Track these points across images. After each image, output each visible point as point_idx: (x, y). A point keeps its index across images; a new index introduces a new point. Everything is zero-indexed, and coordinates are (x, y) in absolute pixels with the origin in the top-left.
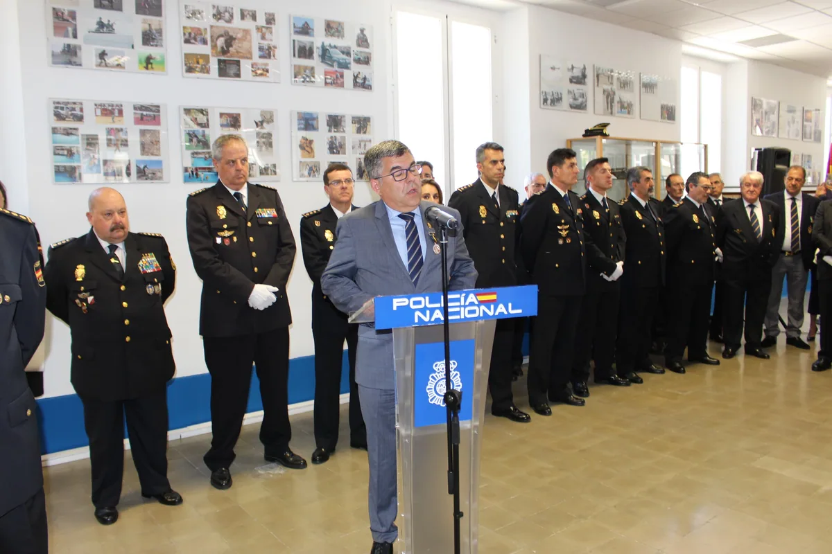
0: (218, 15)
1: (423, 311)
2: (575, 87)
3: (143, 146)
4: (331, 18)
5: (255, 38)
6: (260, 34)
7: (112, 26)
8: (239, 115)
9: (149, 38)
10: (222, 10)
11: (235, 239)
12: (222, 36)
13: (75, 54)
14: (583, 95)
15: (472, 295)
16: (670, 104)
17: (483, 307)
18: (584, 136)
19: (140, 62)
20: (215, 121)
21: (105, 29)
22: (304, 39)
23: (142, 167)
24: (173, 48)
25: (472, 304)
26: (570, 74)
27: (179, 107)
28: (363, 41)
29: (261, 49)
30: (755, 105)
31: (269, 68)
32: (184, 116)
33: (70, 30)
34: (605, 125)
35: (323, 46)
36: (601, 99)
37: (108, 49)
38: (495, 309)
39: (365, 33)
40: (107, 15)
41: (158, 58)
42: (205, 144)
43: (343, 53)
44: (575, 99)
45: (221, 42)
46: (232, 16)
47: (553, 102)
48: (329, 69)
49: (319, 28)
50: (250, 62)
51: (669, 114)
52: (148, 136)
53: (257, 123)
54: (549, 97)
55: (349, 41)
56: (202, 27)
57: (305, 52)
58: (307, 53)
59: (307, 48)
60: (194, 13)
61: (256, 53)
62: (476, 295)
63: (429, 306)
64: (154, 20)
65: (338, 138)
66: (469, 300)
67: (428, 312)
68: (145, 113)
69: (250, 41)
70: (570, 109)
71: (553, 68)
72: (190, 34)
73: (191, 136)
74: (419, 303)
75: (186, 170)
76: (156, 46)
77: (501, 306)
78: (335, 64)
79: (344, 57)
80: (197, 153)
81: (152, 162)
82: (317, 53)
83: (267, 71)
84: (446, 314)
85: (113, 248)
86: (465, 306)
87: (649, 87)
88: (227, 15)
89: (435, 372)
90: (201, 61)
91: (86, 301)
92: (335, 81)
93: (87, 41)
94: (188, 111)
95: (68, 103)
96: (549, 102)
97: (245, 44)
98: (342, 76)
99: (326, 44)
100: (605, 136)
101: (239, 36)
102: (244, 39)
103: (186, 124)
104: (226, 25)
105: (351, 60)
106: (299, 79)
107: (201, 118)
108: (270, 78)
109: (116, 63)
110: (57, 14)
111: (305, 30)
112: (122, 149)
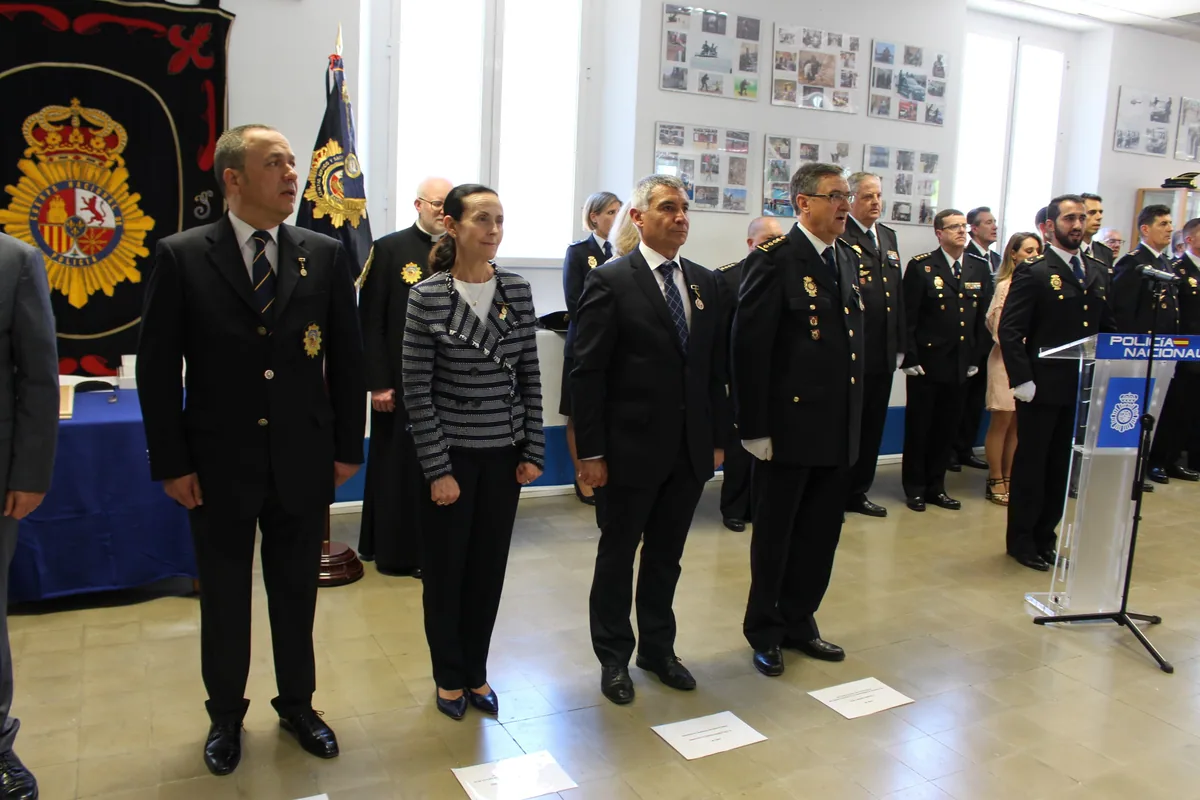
0: (807, 41)
1: (1131, 348)
2: (1156, 125)
3: (731, 175)
4: (911, 43)
5: (839, 63)
6: (844, 60)
7: (715, 50)
8: (817, 146)
9: (747, 62)
10: (811, 34)
11: (870, 279)
12: (808, 62)
13: (682, 78)
14: (1164, 136)
15: (1170, 340)
17: (1176, 350)
18: (1163, 186)
19: (736, 88)
20: (796, 151)
21: (709, 53)
22: (883, 66)
23: (728, 195)
24: (764, 74)
25: (1169, 346)
26: (1152, 110)
27: (765, 136)
28: (939, 70)
29: (843, 76)
31: (850, 97)
32: (769, 145)
34: (1193, 175)
35: (901, 75)
36: (1184, 140)
38: (1186, 353)
39: (942, 60)
40: (712, 39)
41: (752, 84)
42: (784, 175)
43: (919, 82)
44: (1154, 140)
45: (807, 68)
46: (820, 42)
47: (1129, 143)
48: (905, 100)
49: (899, 55)
50: (833, 90)
52: (736, 164)
53: (833, 156)
54: (1125, 138)
55: (925, 70)
56: (792, 52)
57: (883, 81)
58: (885, 82)
59: (886, 76)
60: (786, 38)
61: (838, 81)
62: (1173, 339)
63: (1137, 344)
64: (751, 43)
65: (906, 176)
66: (1167, 343)
67: (1135, 349)
68: (736, 140)
69: (834, 68)
70: (1147, 152)
72: (781, 59)
73: (775, 166)
74: (1128, 341)
75: (765, 201)
76: (751, 71)
77: (1191, 350)
78: (910, 95)
79: (920, 87)
80: (777, 185)
81: (736, 191)
82: (894, 82)
83: (847, 100)
84: (1152, 353)
86: (1163, 348)
88: (815, 41)
89: (1120, 402)
90: (789, 88)
92: (908, 114)
93: (693, 64)
94: (773, 140)
95: (671, 127)
96: (1124, 143)
97: (829, 72)
98: (915, 109)
99: (904, 72)
100: (1192, 188)
101: (825, 62)
102: (828, 66)
103: (770, 154)
104: (814, 50)
105: (926, 90)
106: (876, 111)
107: (784, 148)
108: (849, 108)
109: (715, 88)
110: (672, 38)
111: (886, 57)
112: (713, 176)
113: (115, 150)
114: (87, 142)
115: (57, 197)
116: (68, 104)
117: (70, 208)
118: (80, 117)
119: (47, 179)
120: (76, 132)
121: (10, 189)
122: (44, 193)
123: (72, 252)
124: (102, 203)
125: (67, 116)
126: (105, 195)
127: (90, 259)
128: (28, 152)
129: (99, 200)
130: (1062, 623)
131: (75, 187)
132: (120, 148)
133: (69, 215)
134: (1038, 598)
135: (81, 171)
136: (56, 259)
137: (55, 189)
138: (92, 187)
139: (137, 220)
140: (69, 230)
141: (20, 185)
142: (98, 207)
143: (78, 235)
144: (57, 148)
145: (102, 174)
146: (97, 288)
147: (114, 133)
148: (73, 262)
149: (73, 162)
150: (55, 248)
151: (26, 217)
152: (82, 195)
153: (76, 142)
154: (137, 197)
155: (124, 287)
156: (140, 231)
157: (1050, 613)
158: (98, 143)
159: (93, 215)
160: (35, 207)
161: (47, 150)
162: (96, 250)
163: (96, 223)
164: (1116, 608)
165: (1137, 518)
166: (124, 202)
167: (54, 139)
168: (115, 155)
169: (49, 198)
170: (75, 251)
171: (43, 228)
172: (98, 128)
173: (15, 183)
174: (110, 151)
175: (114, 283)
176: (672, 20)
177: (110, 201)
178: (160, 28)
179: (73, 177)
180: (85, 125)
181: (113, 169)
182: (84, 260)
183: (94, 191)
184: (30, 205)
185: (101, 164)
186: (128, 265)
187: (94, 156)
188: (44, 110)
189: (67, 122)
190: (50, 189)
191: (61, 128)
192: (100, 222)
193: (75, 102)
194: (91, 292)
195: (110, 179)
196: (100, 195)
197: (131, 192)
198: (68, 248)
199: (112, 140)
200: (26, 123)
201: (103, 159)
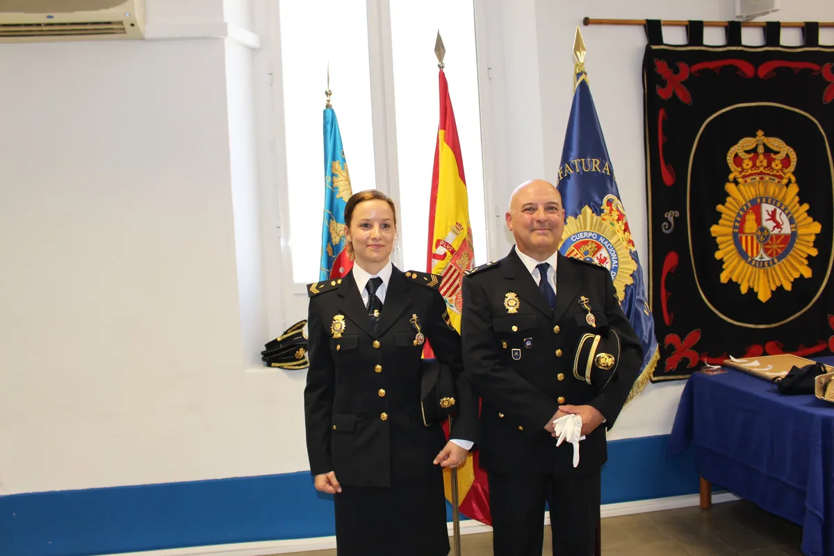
113: (789, 169)
114: (769, 165)
115: (751, 211)
116: (754, 136)
117: (759, 220)
118: (764, 145)
119: (744, 198)
120: (761, 157)
121: (720, 207)
122: (742, 209)
123: (759, 256)
124: (781, 214)
125: (754, 146)
126: (783, 208)
127: (773, 260)
128: (731, 177)
129: (779, 211)
131: (761, 202)
132: (792, 168)
133: (758, 226)
135: (766, 188)
136: (750, 263)
137: (749, 205)
138: (773, 201)
139: (807, 226)
140: (758, 238)
141: (727, 204)
142: (778, 218)
143: (763, 242)
144: (750, 172)
145: (781, 190)
146: (779, 285)
147: (787, 155)
148: (762, 265)
149: (759, 183)
150: (750, 254)
151: (731, 230)
152: (767, 208)
153: (762, 166)
154: (806, 207)
155: (799, 282)
156: (811, 234)
158: (777, 165)
159: (775, 224)
160: (736, 221)
161: (743, 173)
162: (777, 253)
163: (777, 231)
166: (797, 211)
167: (747, 165)
168: (789, 173)
169: (746, 213)
170: (762, 255)
171: (741, 237)
172: (777, 153)
173: (723, 203)
174: (785, 171)
175: (792, 280)
177: (787, 212)
178: (815, 67)
179: (760, 194)
180: (768, 151)
181: (787, 185)
182: (768, 261)
183: (775, 205)
184: (734, 220)
185: (779, 182)
186: (802, 263)
187: (774, 175)
188: (741, 142)
189: (754, 150)
190: (746, 205)
191: (752, 155)
192: (779, 230)
193: (760, 133)
194: (774, 289)
195: (786, 193)
196: (780, 208)
197: (801, 203)
198: (758, 253)
199: (786, 162)
200: (729, 154)
201: (781, 177)
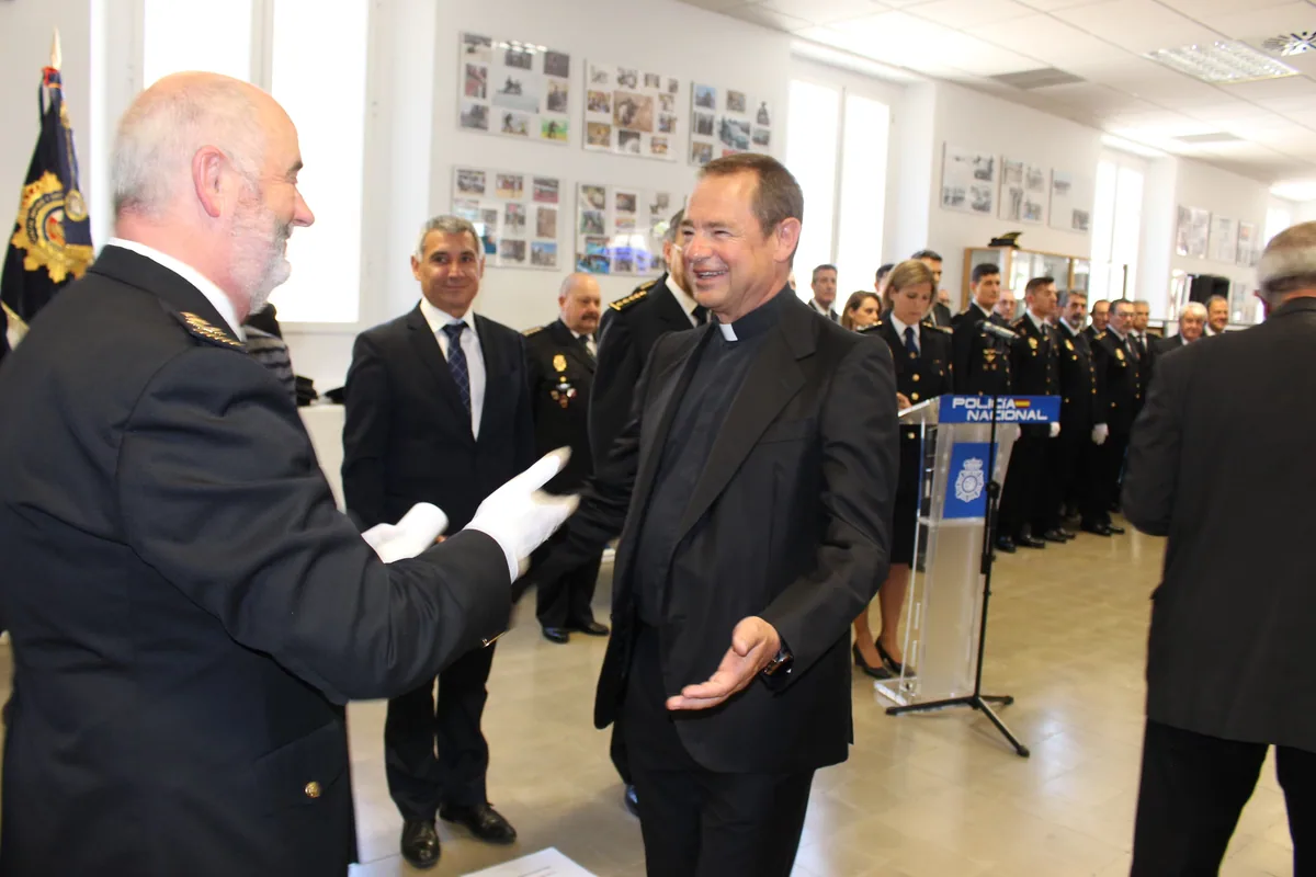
0: (622, 80)
1: (974, 410)
2: (980, 183)
3: (539, 226)
4: (733, 88)
6: (662, 103)
7: (519, 86)
8: (634, 196)
9: (556, 101)
10: (626, 74)
12: (623, 103)
13: (483, 117)
14: (987, 194)
16: (1083, 209)
17: (1018, 412)
18: (990, 245)
19: (544, 129)
20: (611, 202)
21: (513, 90)
22: (705, 111)
23: (536, 249)
24: (575, 115)
25: (1010, 408)
26: (975, 168)
27: (577, 184)
28: (763, 116)
29: (662, 121)
30: (1182, 216)
31: (669, 144)
32: (581, 194)
33: (480, 89)
34: (1016, 234)
35: (723, 121)
36: (1006, 198)
37: (514, 112)
39: (766, 107)
40: (516, 74)
41: (561, 125)
42: (600, 228)
43: (742, 130)
44: (979, 198)
45: (623, 110)
46: (635, 80)
47: (955, 200)
48: (728, 148)
49: (720, 100)
50: (651, 135)
51: (1081, 220)
52: (545, 215)
53: (652, 207)
54: (951, 195)
55: (748, 117)
56: (606, 92)
57: (705, 127)
58: (707, 128)
59: (707, 123)
60: (599, 76)
61: (656, 125)
62: (1015, 400)
63: (980, 407)
64: (560, 81)
67: (978, 412)
68: (544, 188)
69: (651, 112)
70: (973, 210)
71: (958, 159)
72: (594, 99)
73: (588, 217)
74: (971, 403)
75: (578, 256)
76: (561, 111)
78: (734, 143)
79: (743, 134)
80: (591, 238)
81: (545, 245)
82: (716, 129)
83: (666, 147)
84: (995, 415)
85: (584, 339)
87: (1061, 186)
88: (631, 80)
89: (964, 469)
90: (603, 132)
91: (565, 392)
93: (495, 102)
94: (586, 188)
95: (470, 172)
96: (950, 200)
97: (647, 115)
99: (727, 119)
100: (1016, 247)
101: (641, 104)
102: (646, 108)
103: (583, 203)
104: (630, 91)
105: (750, 139)
106: (697, 159)
107: (598, 198)
108: (670, 154)
109: (519, 129)
110: (470, 72)
111: (706, 101)
112: (519, 227)
130: (916, 712)
134: (888, 686)
157: (902, 702)
164: (969, 691)
165: (987, 593)
176: (471, 51)
